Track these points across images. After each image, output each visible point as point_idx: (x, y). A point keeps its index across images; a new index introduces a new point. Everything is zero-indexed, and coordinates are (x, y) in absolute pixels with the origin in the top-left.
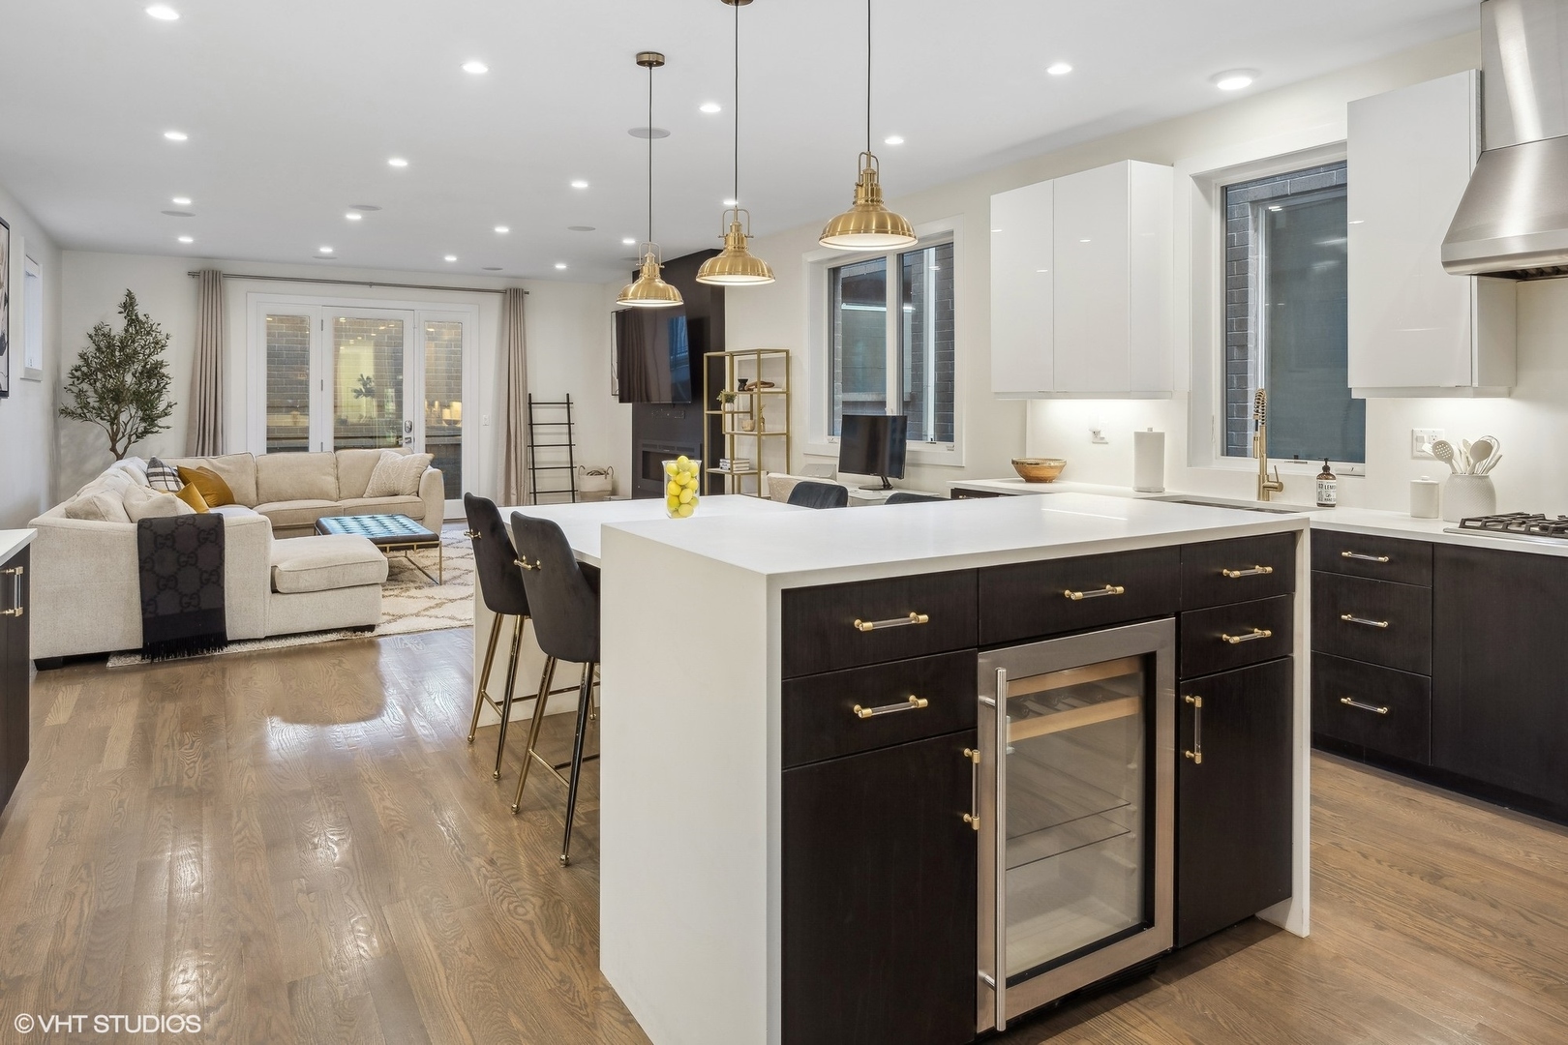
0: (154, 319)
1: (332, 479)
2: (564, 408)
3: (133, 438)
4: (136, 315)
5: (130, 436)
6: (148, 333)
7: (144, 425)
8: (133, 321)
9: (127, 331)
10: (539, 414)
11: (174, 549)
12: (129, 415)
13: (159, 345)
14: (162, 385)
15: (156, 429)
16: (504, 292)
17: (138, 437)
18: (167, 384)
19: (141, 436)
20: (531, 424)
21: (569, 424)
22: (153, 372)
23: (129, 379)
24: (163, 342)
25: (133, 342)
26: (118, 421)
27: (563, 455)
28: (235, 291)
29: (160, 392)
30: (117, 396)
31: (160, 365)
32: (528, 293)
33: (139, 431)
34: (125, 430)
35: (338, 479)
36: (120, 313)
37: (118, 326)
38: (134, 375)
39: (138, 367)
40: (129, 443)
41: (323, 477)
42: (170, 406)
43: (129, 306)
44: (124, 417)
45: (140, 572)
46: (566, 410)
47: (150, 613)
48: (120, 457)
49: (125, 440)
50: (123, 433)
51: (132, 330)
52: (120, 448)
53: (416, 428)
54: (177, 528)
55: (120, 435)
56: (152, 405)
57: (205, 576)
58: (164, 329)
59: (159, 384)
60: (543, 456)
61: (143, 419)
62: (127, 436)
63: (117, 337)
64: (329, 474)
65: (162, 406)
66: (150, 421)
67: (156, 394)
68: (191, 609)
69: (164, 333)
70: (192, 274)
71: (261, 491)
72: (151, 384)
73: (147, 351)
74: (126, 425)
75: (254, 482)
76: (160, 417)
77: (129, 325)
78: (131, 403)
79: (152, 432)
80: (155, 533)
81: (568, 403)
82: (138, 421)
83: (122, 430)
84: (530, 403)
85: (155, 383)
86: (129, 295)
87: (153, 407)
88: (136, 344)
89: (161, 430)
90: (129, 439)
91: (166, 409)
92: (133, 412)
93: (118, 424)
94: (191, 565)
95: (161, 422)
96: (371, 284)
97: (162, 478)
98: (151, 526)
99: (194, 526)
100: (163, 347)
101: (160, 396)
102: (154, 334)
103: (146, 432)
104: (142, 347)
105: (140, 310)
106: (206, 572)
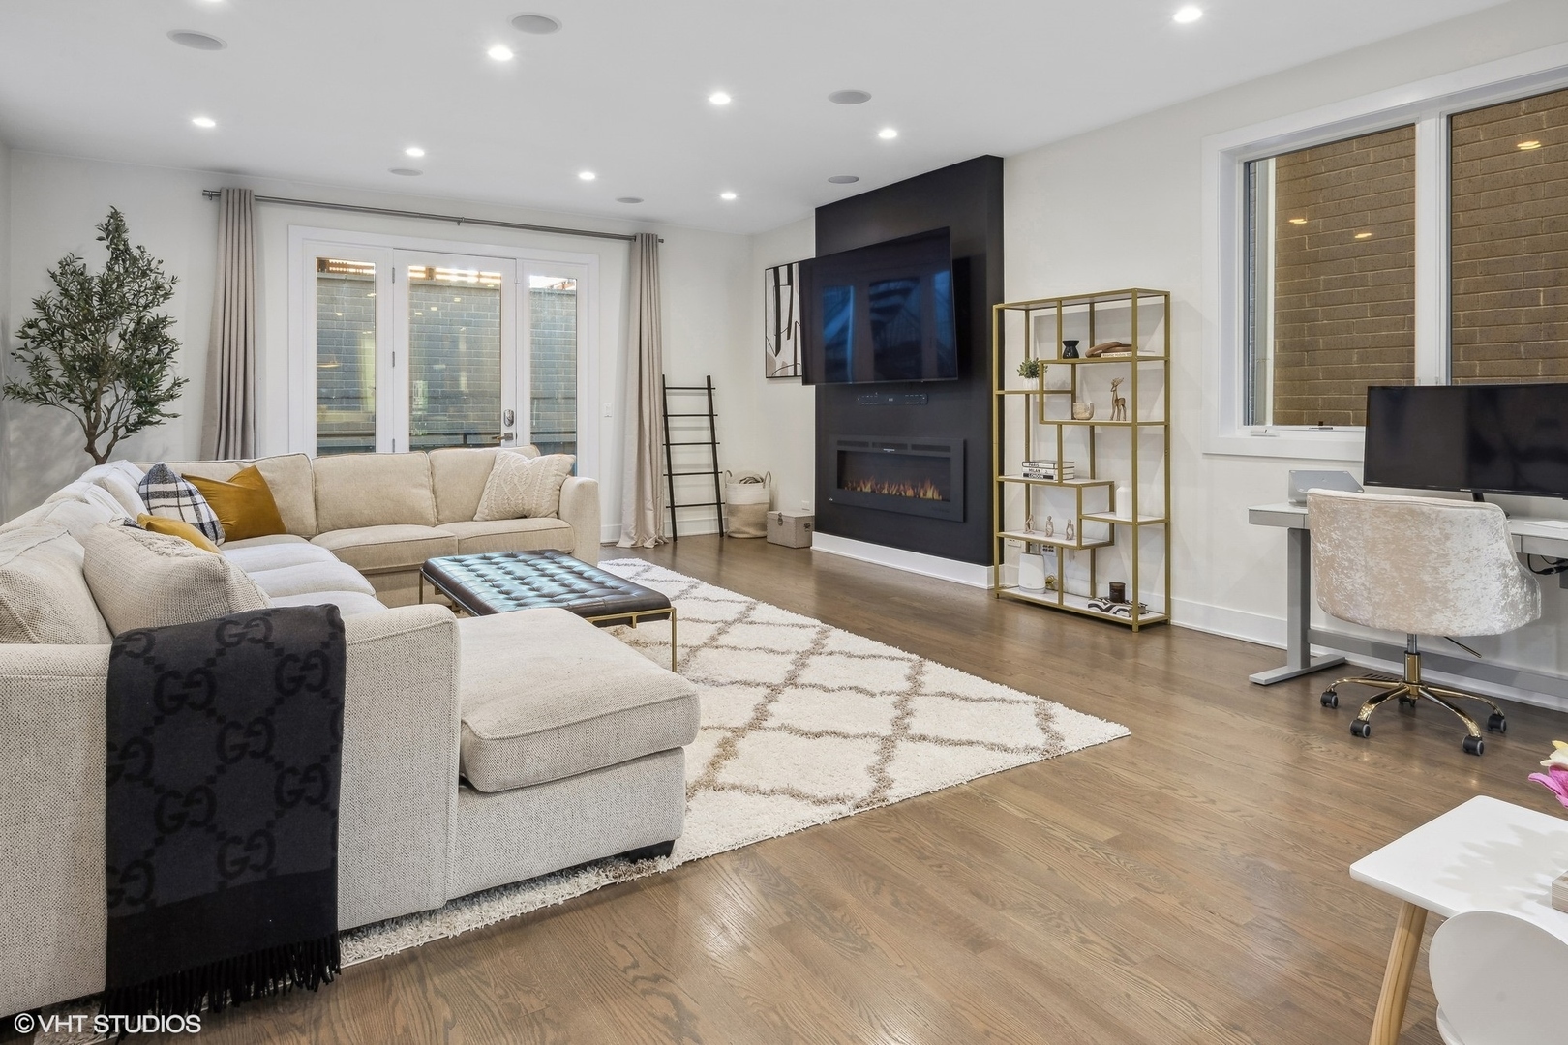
0: (154, 252)
1: (427, 493)
2: (703, 394)
3: (122, 432)
4: (125, 244)
5: (117, 428)
6: (144, 274)
7: (137, 411)
8: (120, 252)
9: (110, 269)
10: (676, 404)
11: (211, 713)
12: (114, 398)
13: (159, 292)
14: (166, 352)
15: (157, 418)
16: (632, 239)
17: (128, 430)
18: (173, 351)
19: (133, 428)
20: (666, 416)
21: (711, 415)
22: (151, 334)
23: (115, 343)
24: (167, 287)
25: (120, 286)
26: (98, 405)
27: (704, 456)
28: (271, 221)
29: (162, 362)
30: (95, 367)
31: (162, 322)
32: (662, 241)
33: (131, 421)
34: (109, 419)
35: (434, 492)
36: (100, 239)
37: (96, 261)
38: (122, 336)
39: (127, 322)
40: (116, 438)
41: (415, 490)
42: (177, 384)
43: (114, 230)
44: (106, 400)
45: (109, 783)
46: (707, 397)
47: (132, 902)
48: (100, 461)
49: (108, 436)
50: (106, 424)
51: (119, 268)
52: (101, 445)
53: (518, 420)
54: (220, 653)
55: (101, 427)
56: (150, 380)
57: (291, 782)
58: (168, 270)
59: (160, 351)
60: (682, 458)
61: (137, 403)
62: (112, 429)
63: (96, 280)
64: (422, 485)
65: (165, 385)
66: (148, 404)
67: (156, 366)
68: (248, 877)
69: (168, 277)
70: (209, 195)
71: (323, 513)
72: (148, 350)
73: (143, 301)
74: (110, 411)
75: (310, 499)
76: (163, 400)
77: (115, 259)
78: (118, 377)
79: (151, 423)
80: (159, 668)
81: (709, 388)
82: (129, 406)
83: (103, 418)
84: (665, 388)
85: (155, 350)
86: (115, 215)
87: (152, 385)
88: (125, 290)
89: (164, 420)
90: (115, 433)
91: (171, 388)
92: (121, 392)
93: (98, 411)
94: (254, 754)
95: (165, 407)
96: (459, 220)
97: (173, 501)
98: (147, 650)
99: (269, 645)
100: (166, 296)
101: (162, 368)
102: (153, 276)
103: (142, 422)
104: (135, 295)
105: (133, 239)
106: (293, 771)
